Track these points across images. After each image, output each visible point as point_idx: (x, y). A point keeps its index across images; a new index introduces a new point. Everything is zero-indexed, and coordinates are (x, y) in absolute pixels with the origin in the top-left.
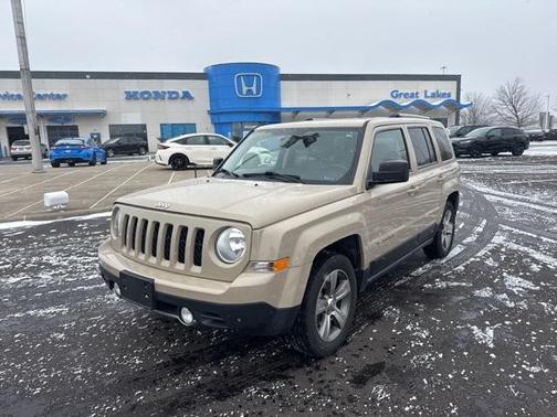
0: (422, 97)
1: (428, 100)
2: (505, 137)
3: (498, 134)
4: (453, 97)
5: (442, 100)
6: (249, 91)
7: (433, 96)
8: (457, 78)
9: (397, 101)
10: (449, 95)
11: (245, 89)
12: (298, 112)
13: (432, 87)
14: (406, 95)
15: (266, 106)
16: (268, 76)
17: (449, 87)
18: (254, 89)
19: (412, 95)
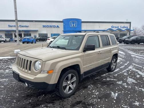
0: (120, 28)
1: (121, 29)
2: (141, 39)
3: (140, 38)
4: (129, 28)
5: (126, 29)
6: (73, 26)
7: (123, 27)
8: (130, 23)
9: (113, 29)
10: (128, 27)
11: (72, 25)
12: (86, 31)
13: (122, 25)
14: (115, 27)
15: (77, 29)
16: (79, 22)
17: (127, 25)
18: (75, 25)
19: (117, 27)
